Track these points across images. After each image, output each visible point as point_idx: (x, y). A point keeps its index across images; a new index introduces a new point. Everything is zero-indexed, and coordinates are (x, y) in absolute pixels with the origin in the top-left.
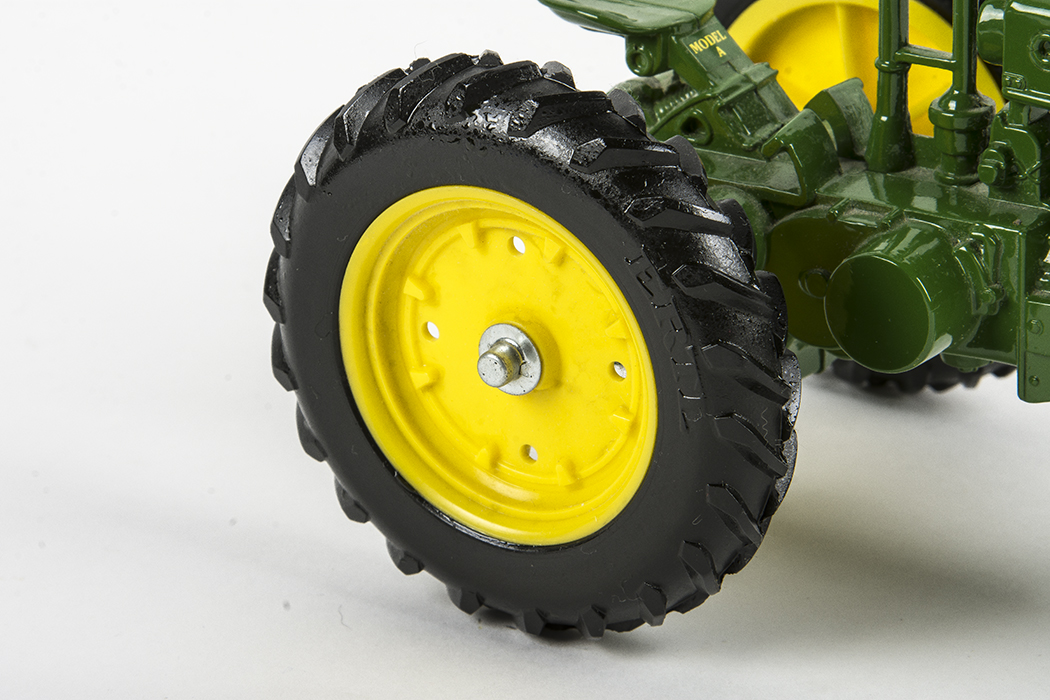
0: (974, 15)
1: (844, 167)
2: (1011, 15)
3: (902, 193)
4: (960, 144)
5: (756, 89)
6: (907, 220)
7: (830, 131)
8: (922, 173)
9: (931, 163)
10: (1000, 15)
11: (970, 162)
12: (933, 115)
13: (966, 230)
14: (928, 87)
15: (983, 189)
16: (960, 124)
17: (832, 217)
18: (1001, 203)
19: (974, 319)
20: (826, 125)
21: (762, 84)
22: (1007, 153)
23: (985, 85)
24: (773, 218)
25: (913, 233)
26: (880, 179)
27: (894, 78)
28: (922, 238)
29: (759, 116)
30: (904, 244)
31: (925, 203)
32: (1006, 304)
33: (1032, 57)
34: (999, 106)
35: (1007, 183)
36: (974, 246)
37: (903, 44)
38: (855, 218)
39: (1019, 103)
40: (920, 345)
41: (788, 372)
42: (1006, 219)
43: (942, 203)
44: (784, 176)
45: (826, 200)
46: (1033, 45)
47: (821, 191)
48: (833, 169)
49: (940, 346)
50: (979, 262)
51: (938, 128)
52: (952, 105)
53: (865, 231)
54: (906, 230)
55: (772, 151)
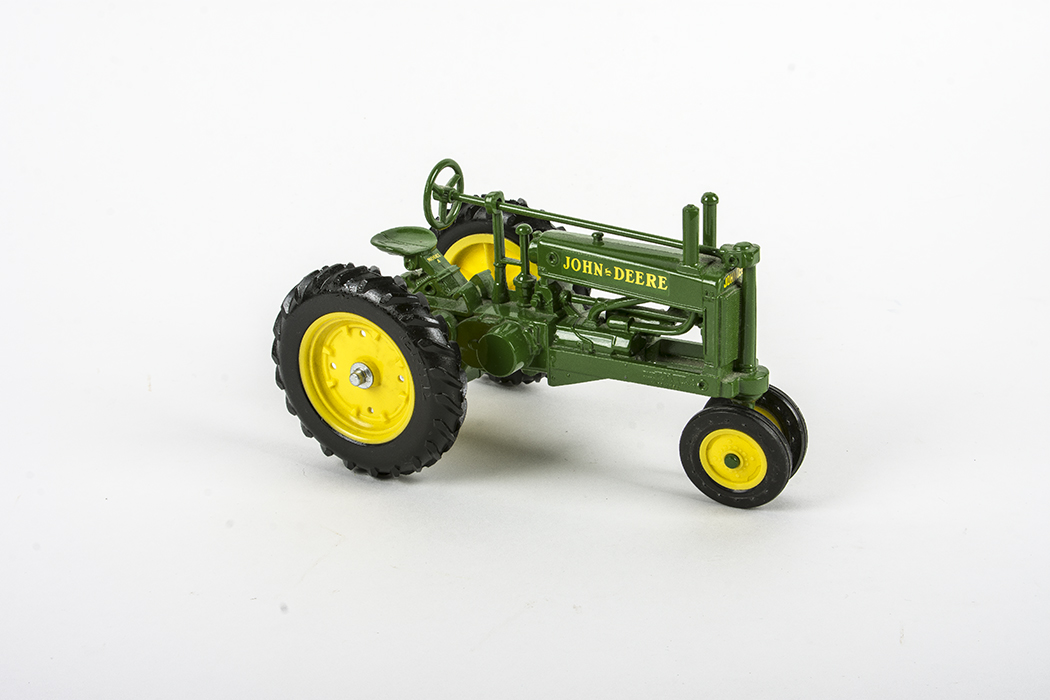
0: (527, 246)
1: (484, 302)
2: (540, 245)
3: (505, 311)
4: (525, 292)
5: (452, 274)
6: (506, 321)
7: (479, 289)
8: (512, 304)
9: (515, 300)
10: (536, 246)
11: (529, 298)
12: (515, 283)
13: (527, 324)
14: (513, 273)
15: (533, 309)
16: (525, 285)
17: (479, 321)
18: (540, 314)
19: (531, 357)
20: (477, 287)
21: (455, 272)
22: (540, 296)
23: (534, 269)
24: (459, 321)
25: (509, 325)
26: (497, 306)
27: (501, 270)
28: (513, 327)
29: (454, 285)
30: (506, 329)
31: (514, 315)
32: (543, 351)
33: (547, 260)
34: (539, 278)
35: (541, 307)
36: (530, 330)
37: (503, 257)
38: (487, 321)
39: (544, 278)
40: (511, 366)
41: (462, 378)
42: (541, 320)
43: (520, 314)
44: (462, 306)
45: (477, 314)
46: (548, 257)
47: (475, 311)
48: (480, 303)
49: (520, 366)
50: (532, 336)
51: (517, 288)
52: (521, 279)
53: (492, 325)
54: (506, 325)
55: (458, 297)
